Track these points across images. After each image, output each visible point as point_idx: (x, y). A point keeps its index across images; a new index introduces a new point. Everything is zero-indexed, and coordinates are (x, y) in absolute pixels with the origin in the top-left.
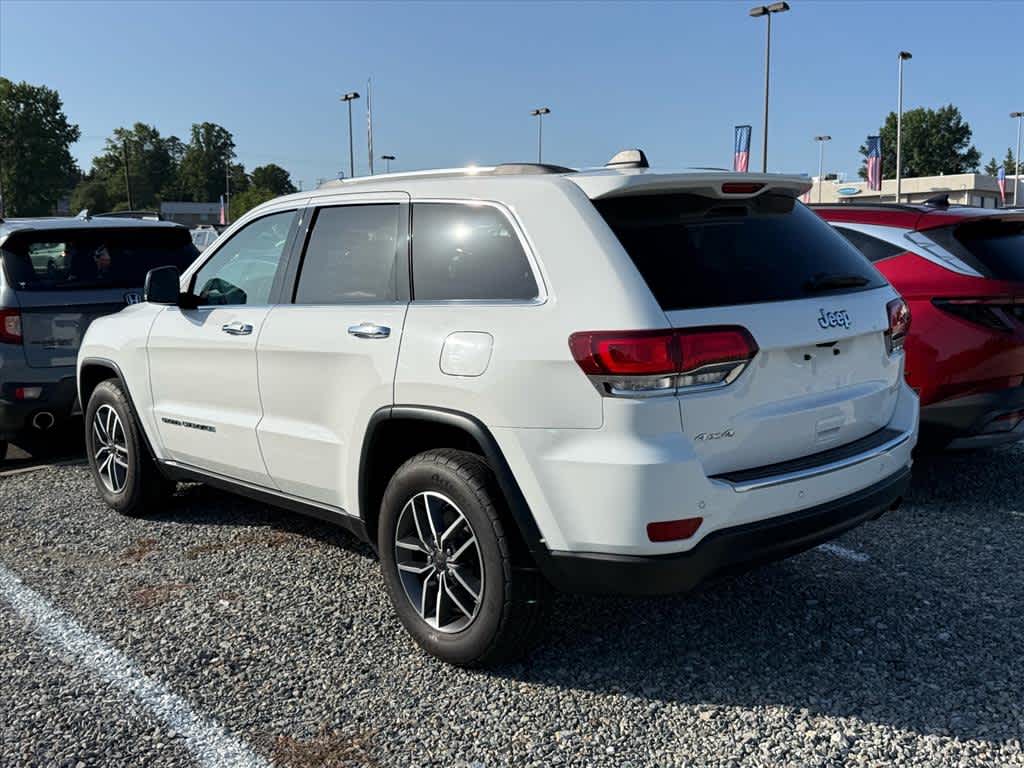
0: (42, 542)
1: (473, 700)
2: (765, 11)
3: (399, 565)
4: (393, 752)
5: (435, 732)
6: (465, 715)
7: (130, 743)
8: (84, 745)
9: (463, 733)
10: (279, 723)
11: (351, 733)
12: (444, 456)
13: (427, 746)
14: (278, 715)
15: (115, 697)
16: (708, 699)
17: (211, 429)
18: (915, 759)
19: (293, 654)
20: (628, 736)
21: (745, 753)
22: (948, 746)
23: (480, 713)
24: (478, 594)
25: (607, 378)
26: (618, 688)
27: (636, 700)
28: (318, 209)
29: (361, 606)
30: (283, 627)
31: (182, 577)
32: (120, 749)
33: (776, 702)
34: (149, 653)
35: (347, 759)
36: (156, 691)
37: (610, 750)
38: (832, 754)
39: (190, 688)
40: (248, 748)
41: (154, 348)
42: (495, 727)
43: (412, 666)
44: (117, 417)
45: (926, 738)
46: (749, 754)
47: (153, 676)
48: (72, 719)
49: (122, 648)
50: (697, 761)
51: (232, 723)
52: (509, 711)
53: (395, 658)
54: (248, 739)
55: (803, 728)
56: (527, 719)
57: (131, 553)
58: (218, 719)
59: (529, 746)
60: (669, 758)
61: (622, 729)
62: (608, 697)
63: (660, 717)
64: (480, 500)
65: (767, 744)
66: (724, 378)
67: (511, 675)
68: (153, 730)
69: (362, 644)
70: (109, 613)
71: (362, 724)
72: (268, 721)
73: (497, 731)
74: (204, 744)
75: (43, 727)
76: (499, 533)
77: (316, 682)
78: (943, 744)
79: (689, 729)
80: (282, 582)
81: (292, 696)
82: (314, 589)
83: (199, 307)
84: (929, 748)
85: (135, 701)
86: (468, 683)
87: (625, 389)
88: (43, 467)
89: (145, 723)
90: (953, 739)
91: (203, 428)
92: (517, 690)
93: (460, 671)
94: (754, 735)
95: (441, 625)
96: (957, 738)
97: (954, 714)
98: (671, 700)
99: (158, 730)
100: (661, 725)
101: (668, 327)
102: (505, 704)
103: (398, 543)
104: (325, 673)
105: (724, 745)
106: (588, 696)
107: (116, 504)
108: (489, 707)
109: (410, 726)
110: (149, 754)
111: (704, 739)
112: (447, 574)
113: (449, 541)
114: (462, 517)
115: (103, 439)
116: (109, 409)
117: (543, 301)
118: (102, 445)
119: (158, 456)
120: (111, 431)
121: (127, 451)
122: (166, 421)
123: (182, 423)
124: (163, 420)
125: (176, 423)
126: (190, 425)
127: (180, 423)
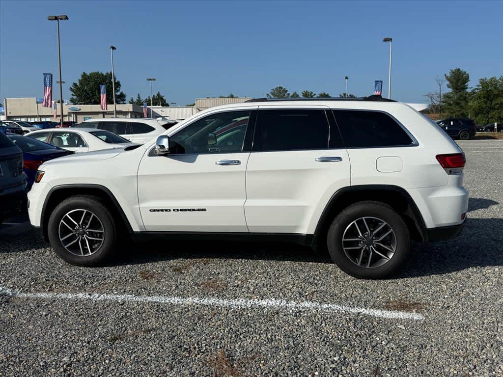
2: (56, 18)
3: (344, 248)
17: (204, 210)
19: (322, 288)
24: (392, 250)
25: (449, 169)
40: (382, 310)
41: (141, 176)
54: (375, 309)
72: (367, 304)
74: (369, 313)
91: (194, 210)
95: (371, 266)
103: (344, 240)
112: (373, 246)
113: (375, 234)
114: (385, 223)
115: (73, 229)
116: (84, 211)
117: (417, 145)
118: (72, 232)
119: (135, 230)
120: (84, 223)
121: (103, 231)
122: (154, 211)
123: (172, 210)
124: (150, 210)
125: (166, 210)
126: (181, 210)
127: (170, 210)
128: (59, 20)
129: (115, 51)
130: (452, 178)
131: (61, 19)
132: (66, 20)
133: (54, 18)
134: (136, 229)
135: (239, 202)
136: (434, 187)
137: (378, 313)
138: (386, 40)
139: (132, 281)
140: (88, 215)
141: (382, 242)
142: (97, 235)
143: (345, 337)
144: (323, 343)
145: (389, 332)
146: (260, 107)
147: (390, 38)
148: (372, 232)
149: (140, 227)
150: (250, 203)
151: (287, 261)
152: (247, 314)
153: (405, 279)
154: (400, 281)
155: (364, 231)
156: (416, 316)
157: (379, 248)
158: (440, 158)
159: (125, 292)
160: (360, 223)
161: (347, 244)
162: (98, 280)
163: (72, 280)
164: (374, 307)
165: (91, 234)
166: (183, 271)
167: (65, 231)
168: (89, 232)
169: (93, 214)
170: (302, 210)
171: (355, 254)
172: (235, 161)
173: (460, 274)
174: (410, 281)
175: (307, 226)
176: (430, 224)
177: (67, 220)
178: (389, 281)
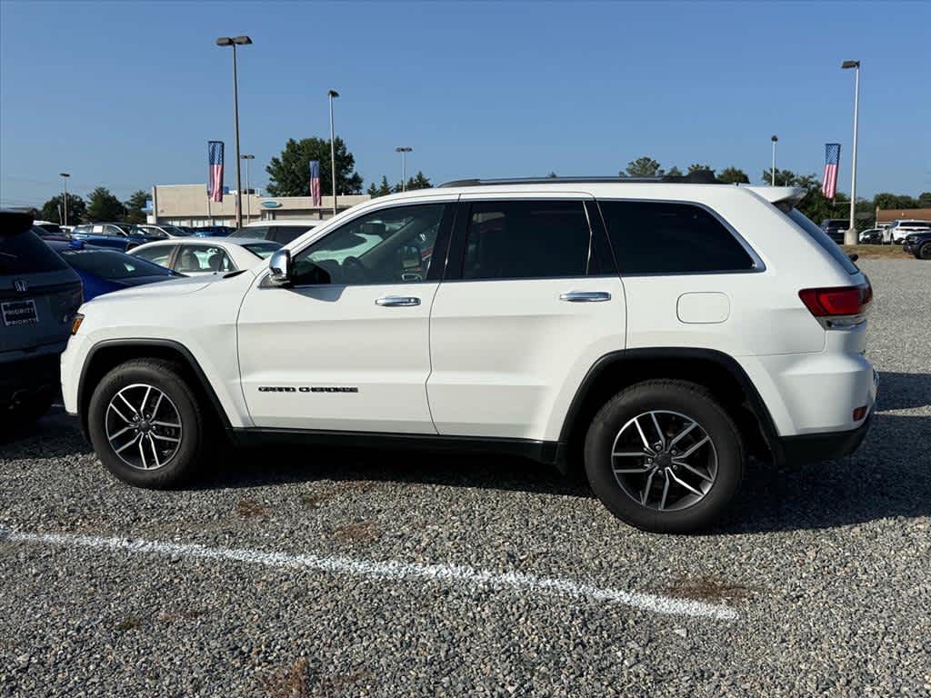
2: (231, 42)
3: (615, 471)
17: (352, 390)
24: (709, 477)
25: (829, 319)
41: (243, 325)
91: (337, 390)
95: (666, 508)
98: (826, 527)
103: (614, 454)
112: (672, 468)
113: (677, 444)
114: (695, 424)
115: (130, 419)
116: (147, 388)
117: (763, 269)
118: (127, 425)
119: (234, 425)
120: (149, 409)
121: (180, 426)
122: (266, 389)
123: (298, 390)
124: (260, 389)
125: (287, 389)
126: (314, 390)
127: (294, 390)
128: (236, 45)
129: (336, 98)
130: (835, 336)
131: (239, 43)
132: (249, 45)
133: (227, 41)
134: (236, 422)
135: (418, 377)
136: (794, 353)
137: (648, 601)
138: (847, 65)
139: (219, 518)
140: (154, 394)
141: (688, 460)
142: (171, 432)
143: (553, 647)
144: (503, 657)
145: (650, 641)
146: (462, 197)
147: (856, 61)
148: (668, 439)
149: (243, 419)
150: (438, 378)
151: (521, 491)
152: (389, 591)
153: (738, 536)
154: (724, 541)
155: (652, 438)
156: (724, 612)
157: (683, 473)
158: (806, 295)
159: (195, 538)
160: (646, 423)
161: (623, 462)
162: (159, 515)
163: (113, 513)
164: (648, 589)
165: (161, 430)
166: (318, 504)
167: (117, 424)
168: (156, 425)
169: (163, 394)
170: (534, 394)
171: (636, 483)
172: (410, 299)
173: (857, 530)
174: (743, 540)
175: (545, 426)
176: (785, 427)
177: (119, 403)
178: (702, 538)
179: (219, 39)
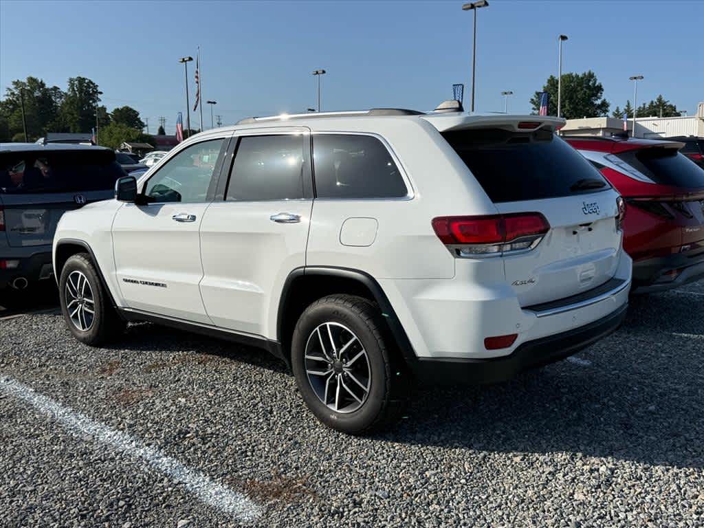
0: (38, 364)
1: (367, 454)
2: (473, 6)
3: (307, 371)
4: (324, 487)
5: (348, 474)
6: (364, 463)
7: (150, 489)
8: (120, 491)
9: (366, 474)
10: (243, 472)
11: (294, 476)
12: (341, 298)
13: (345, 482)
14: (242, 468)
15: (130, 460)
16: (516, 450)
17: (163, 285)
18: (653, 480)
19: (239, 430)
20: (471, 473)
21: (548, 481)
22: (671, 471)
23: (374, 462)
24: (366, 387)
25: (458, 246)
26: (458, 445)
27: (471, 452)
28: (240, 138)
29: (274, 400)
30: (227, 413)
31: (146, 384)
32: (144, 492)
33: (559, 450)
34: (143, 432)
35: (295, 492)
36: (157, 455)
37: (463, 481)
38: (603, 478)
39: (179, 453)
40: (228, 488)
41: (115, 232)
42: (386, 470)
43: (320, 435)
44: (86, 279)
45: (657, 468)
46: (551, 481)
47: (151, 446)
48: (106, 475)
49: (122, 429)
50: (520, 486)
51: (213, 473)
52: (392, 460)
53: (307, 431)
54: (227, 482)
55: (581, 464)
56: (405, 464)
57: (104, 371)
58: (203, 471)
59: (411, 480)
60: (501, 485)
61: (467, 469)
62: (453, 450)
63: (488, 461)
64: (368, 326)
65: (561, 474)
66: (529, 246)
67: (387, 440)
68: (163, 479)
69: (283, 423)
70: (104, 408)
71: (299, 471)
72: (236, 472)
73: (388, 472)
74: (199, 487)
75: (88, 480)
76: (382, 347)
77: (261, 447)
78: (668, 470)
79: (509, 468)
80: (217, 386)
81: (247, 456)
82: (240, 390)
83: (149, 204)
84: (660, 473)
85: (145, 462)
86: (360, 445)
87: (470, 253)
88: (21, 315)
89: (156, 476)
90: (673, 467)
91: (156, 284)
92: (394, 448)
93: (352, 437)
94: (551, 469)
95: (338, 409)
96: (675, 467)
97: (669, 453)
98: (493, 451)
99: (166, 479)
100: (490, 465)
101: (497, 213)
102: (388, 456)
103: (307, 357)
104: (264, 441)
105: (533, 476)
106: (440, 450)
107: (85, 339)
108: (379, 458)
109: (330, 471)
110: (164, 494)
111: (520, 473)
112: (343, 375)
114: (355, 337)
115: (74, 295)
116: (80, 274)
117: (411, 197)
118: (73, 299)
119: (118, 305)
120: (81, 288)
121: (94, 302)
122: (126, 281)
124: (124, 280)
125: (135, 282)
126: (146, 283)
127: (138, 283)
128: (477, 8)
130: (464, 265)
131: (479, 7)
132: (487, 7)
133: (470, 6)
135: (193, 279)
136: (430, 280)
140: (82, 278)
141: (351, 369)
142: (90, 306)
146: (235, 133)
149: (121, 302)
150: (207, 281)
155: (328, 346)
158: (439, 223)
160: (324, 333)
167: (69, 297)
172: (191, 216)
175: (267, 327)
176: (420, 349)
177: (70, 283)
179: (465, 5)
